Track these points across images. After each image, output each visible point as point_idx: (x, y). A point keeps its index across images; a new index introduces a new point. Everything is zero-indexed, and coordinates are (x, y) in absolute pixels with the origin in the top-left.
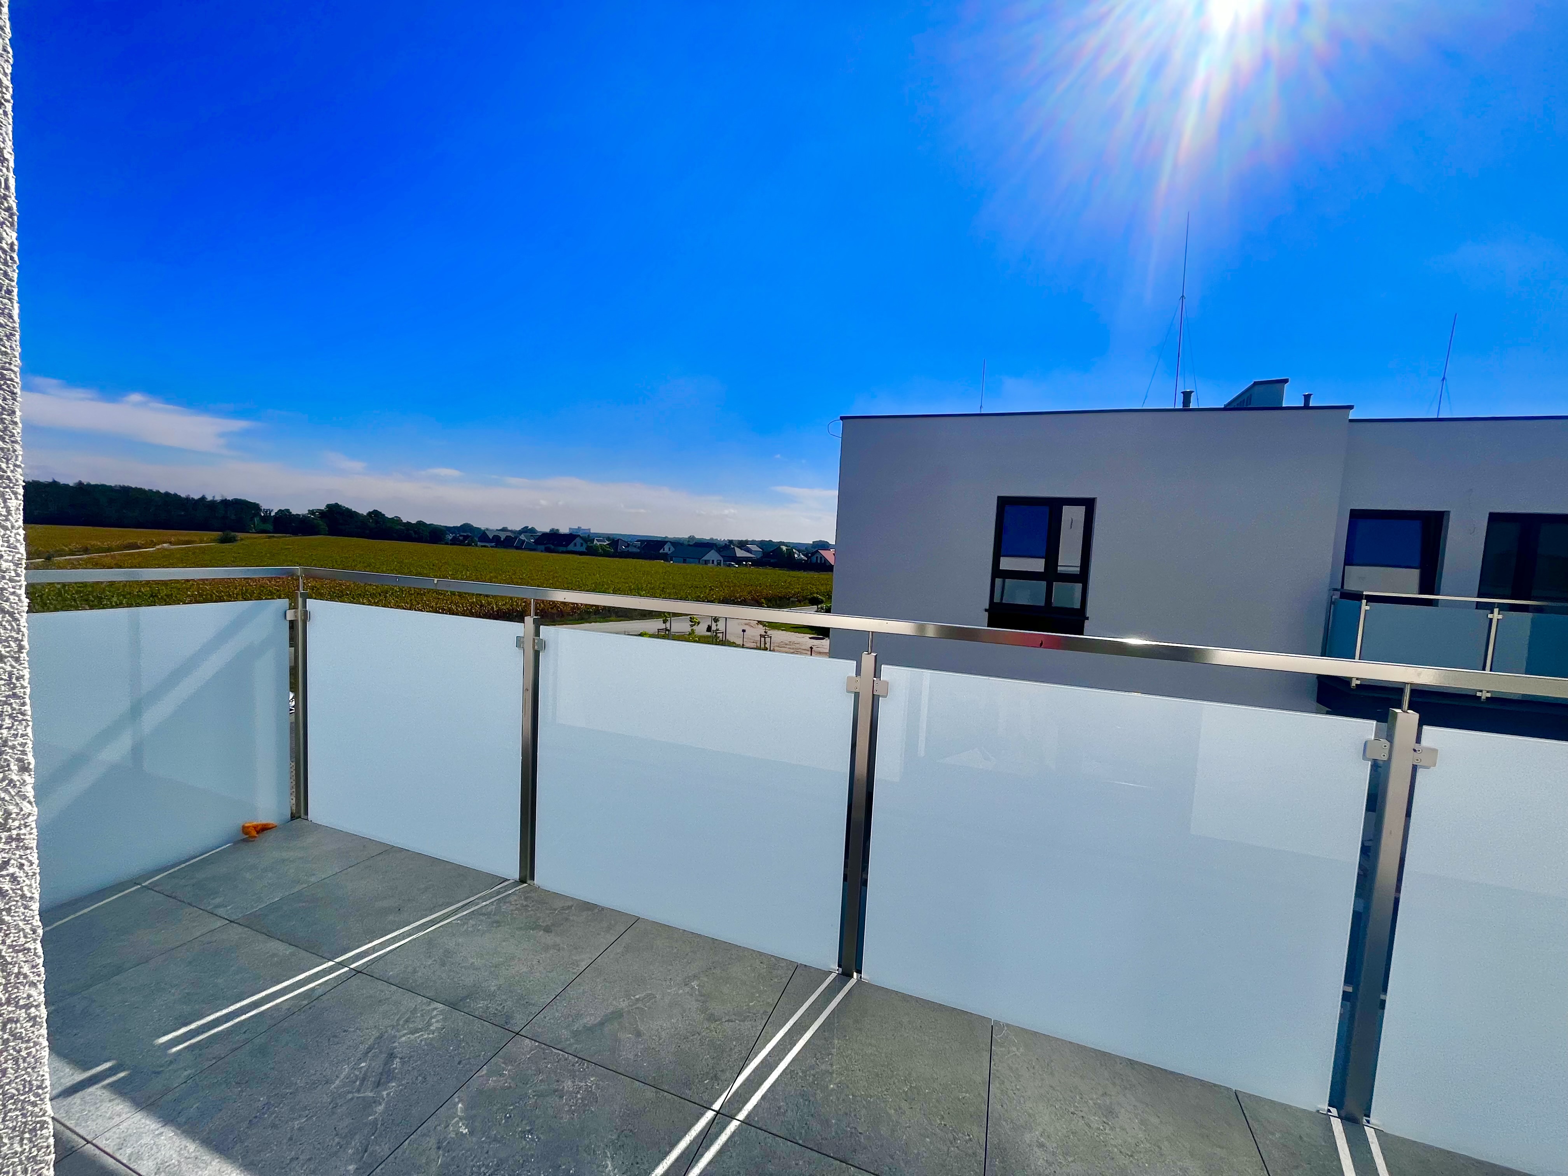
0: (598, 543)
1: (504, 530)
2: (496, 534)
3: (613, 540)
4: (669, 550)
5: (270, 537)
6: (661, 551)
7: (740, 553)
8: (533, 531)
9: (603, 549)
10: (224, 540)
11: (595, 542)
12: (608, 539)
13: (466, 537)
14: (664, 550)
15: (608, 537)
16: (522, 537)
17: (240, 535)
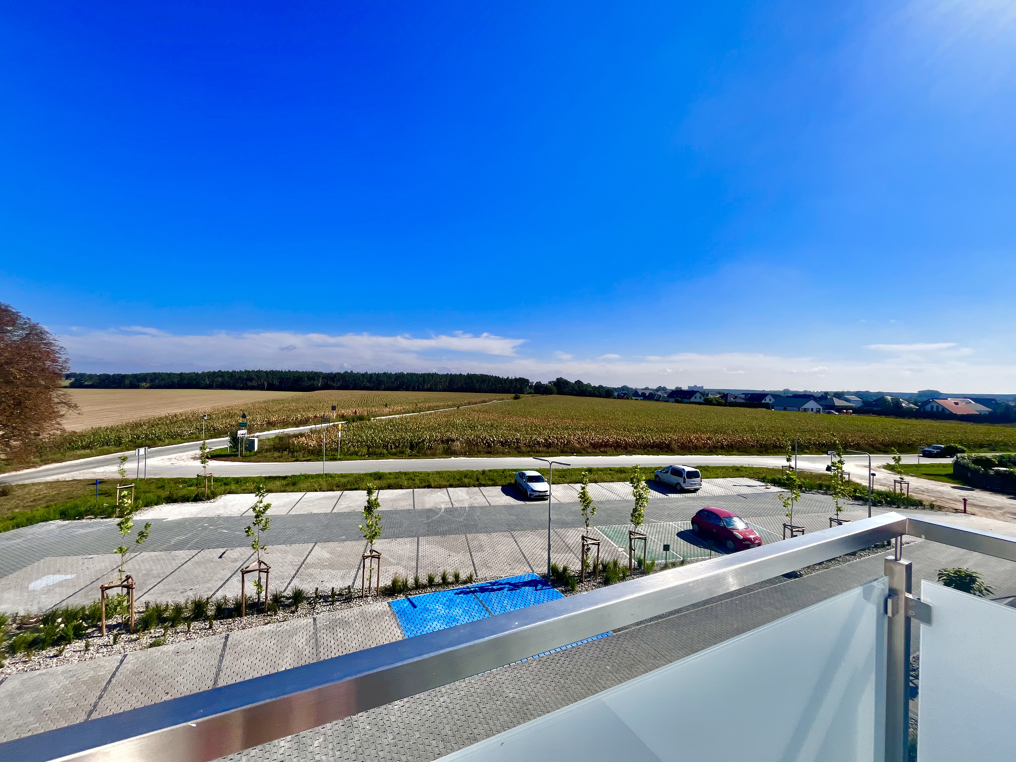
0: (712, 396)
1: (647, 389)
2: (643, 391)
3: (724, 394)
4: (770, 401)
5: (532, 396)
6: (763, 401)
7: (838, 402)
8: (664, 389)
9: (716, 400)
10: (516, 398)
11: (710, 395)
12: (719, 393)
13: (625, 394)
14: (765, 401)
15: (719, 392)
16: (659, 393)
17: (521, 395)
